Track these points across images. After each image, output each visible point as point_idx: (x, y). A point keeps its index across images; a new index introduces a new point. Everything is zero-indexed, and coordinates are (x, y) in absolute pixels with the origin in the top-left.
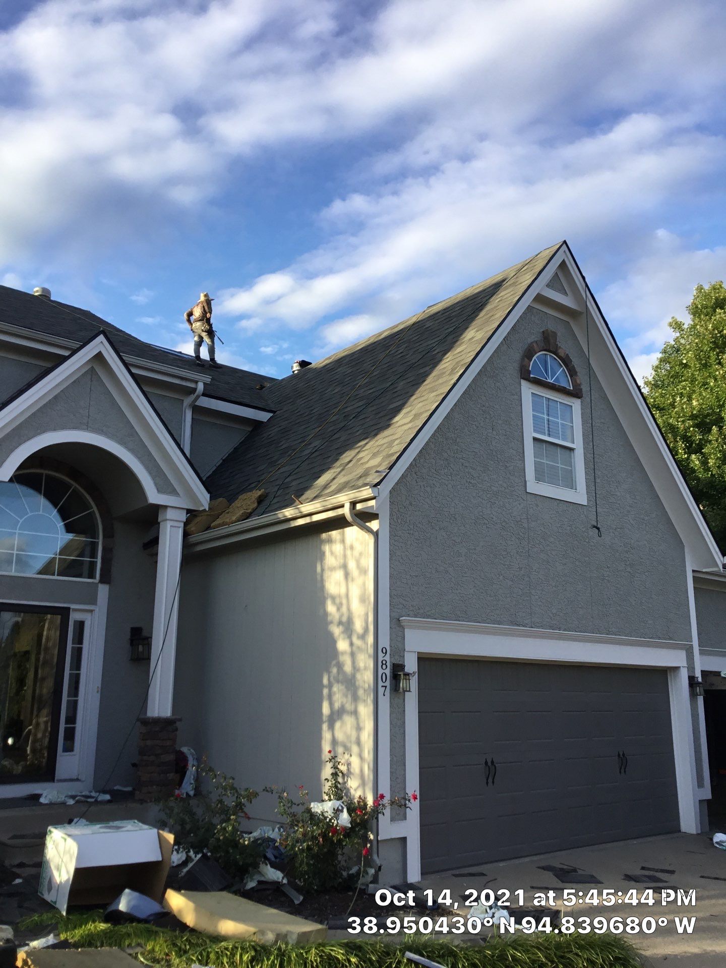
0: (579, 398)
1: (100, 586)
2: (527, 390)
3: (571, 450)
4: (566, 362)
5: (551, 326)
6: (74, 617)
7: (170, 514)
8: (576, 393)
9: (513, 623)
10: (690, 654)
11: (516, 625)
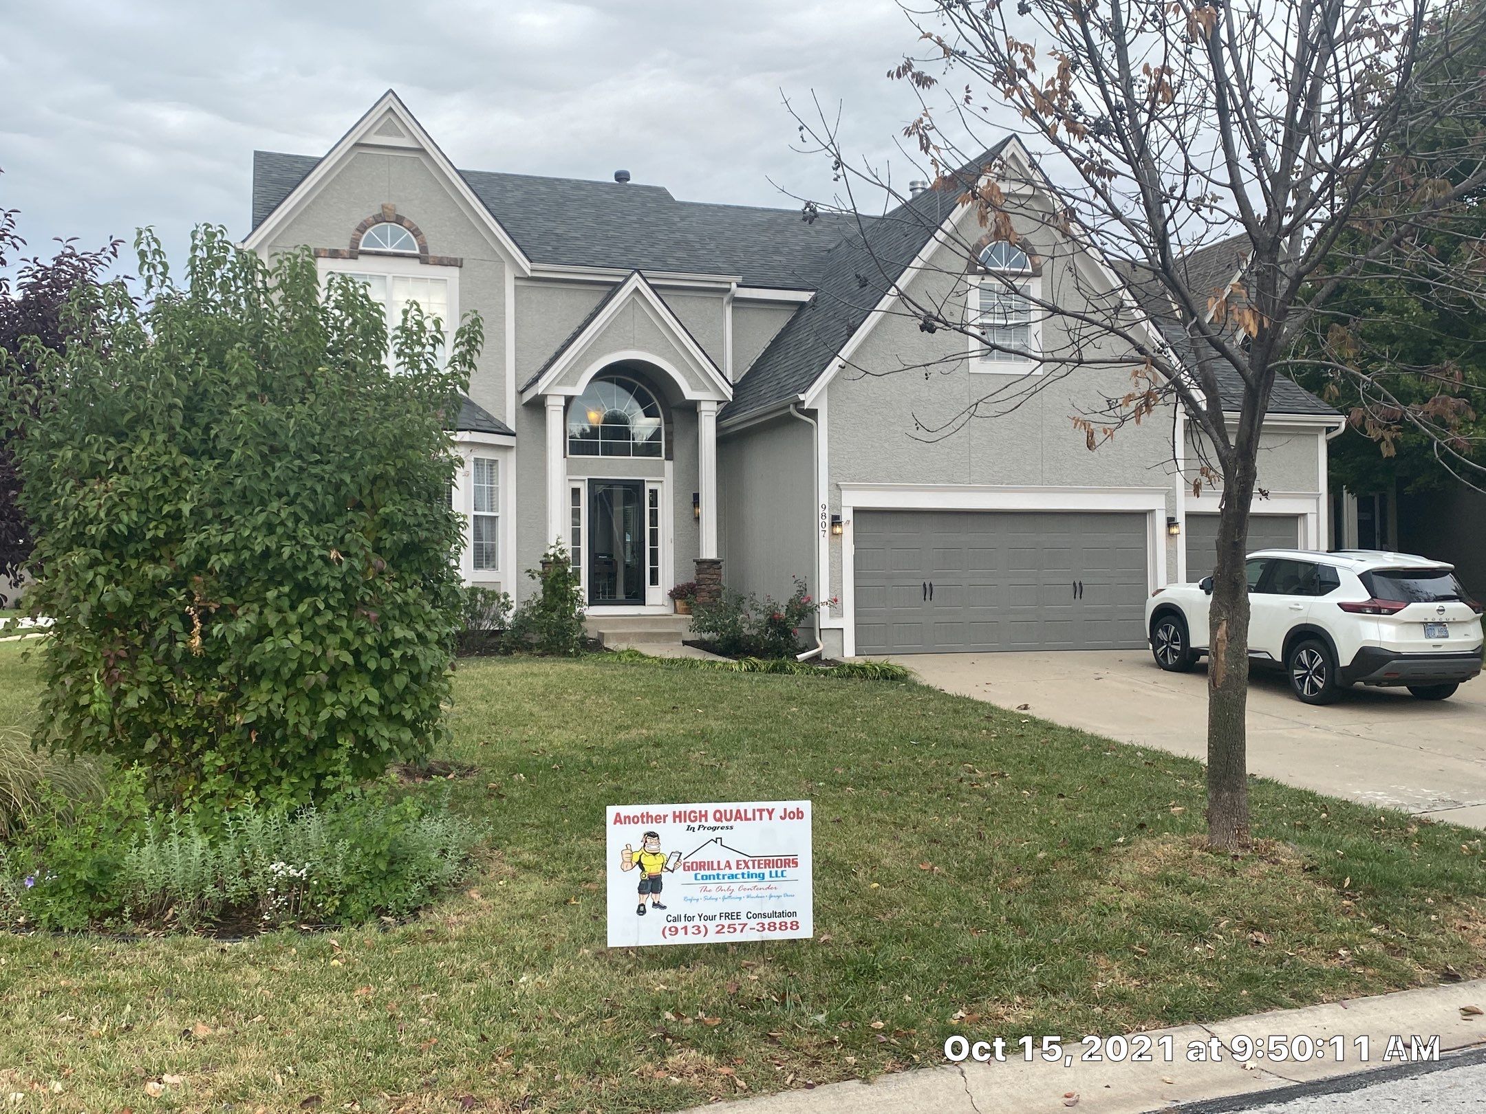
0: (1039, 276)
1: (667, 463)
4: (1025, 245)
6: (648, 487)
7: (704, 406)
8: (1037, 272)
9: (949, 481)
10: (1171, 497)
11: (953, 483)
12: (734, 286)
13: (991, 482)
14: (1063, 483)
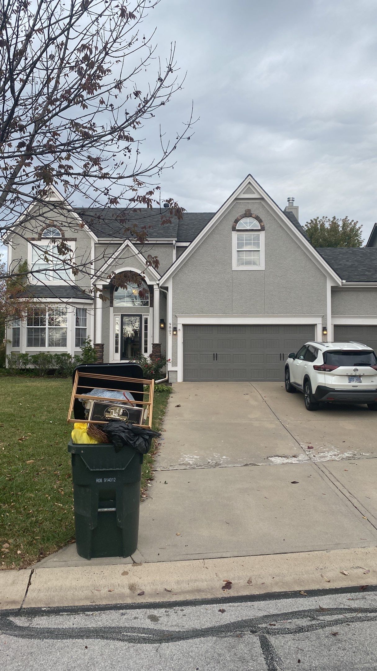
0: (264, 230)
1: (150, 308)
2: (235, 235)
3: (259, 251)
4: (258, 218)
5: (250, 207)
6: (144, 317)
7: (155, 287)
8: (263, 229)
9: (223, 314)
10: (324, 318)
11: (225, 314)
12: (174, 242)
13: (242, 314)
14: (274, 314)
